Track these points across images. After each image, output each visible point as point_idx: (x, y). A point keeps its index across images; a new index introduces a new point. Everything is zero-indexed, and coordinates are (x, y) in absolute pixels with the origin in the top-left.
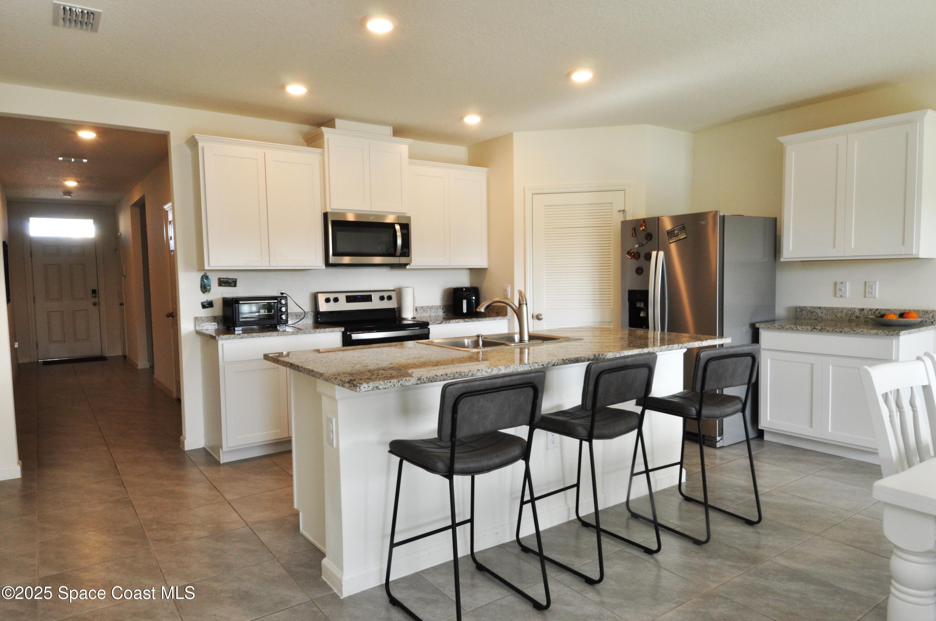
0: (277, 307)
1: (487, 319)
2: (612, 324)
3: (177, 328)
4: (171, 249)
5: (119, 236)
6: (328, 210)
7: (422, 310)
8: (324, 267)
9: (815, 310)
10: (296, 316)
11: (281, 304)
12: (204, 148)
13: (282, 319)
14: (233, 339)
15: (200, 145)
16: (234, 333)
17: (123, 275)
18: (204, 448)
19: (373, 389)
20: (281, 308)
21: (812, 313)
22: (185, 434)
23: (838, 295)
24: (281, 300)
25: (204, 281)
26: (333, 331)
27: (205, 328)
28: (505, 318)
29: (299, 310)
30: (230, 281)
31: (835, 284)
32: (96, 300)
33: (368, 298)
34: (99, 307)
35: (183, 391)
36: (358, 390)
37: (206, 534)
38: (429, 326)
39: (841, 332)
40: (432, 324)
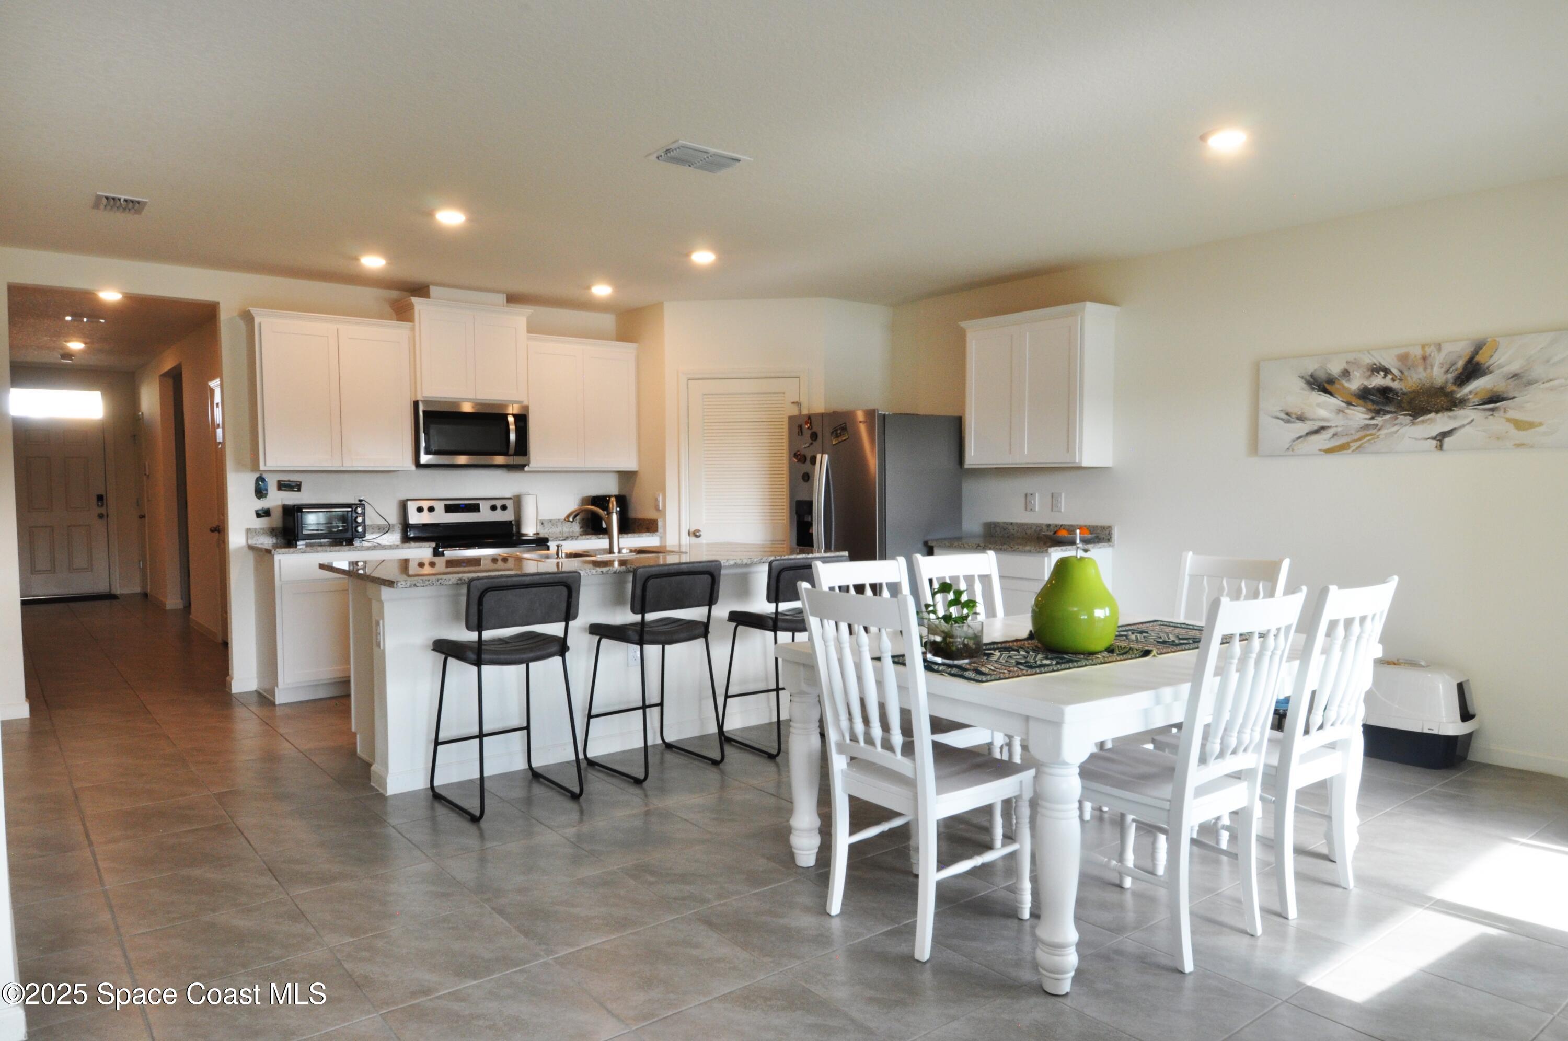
0: (352, 516)
1: (630, 535)
2: (785, 543)
3: (225, 547)
4: (218, 441)
5: (141, 417)
6: (419, 398)
7: (550, 524)
8: (413, 468)
9: (1007, 526)
10: (379, 529)
11: (357, 513)
12: (262, 326)
13: (357, 531)
14: (292, 553)
15: (257, 320)
16: (296, 547)
17: (145, 474)
18: (256, 691)
19: (410, 587)
20: (356, 518)
21: (1005, 530)
22: (233, 673)
23: (1028, 509)
24: (356, 508)
25: (259, 484)
26: (421, 547)
27: (260, 542)
28: (654, 535)
29: (381, 522)
30: (293, 484)
31: (1026, 495)
32: (103, 510)
33: (475, 508)
34: (107, 521)
35: (231, 626)
36: (395, 586)
37: (254, 757)
38: (548, 542)
39: (1001, 549)
40: (552, 541)
